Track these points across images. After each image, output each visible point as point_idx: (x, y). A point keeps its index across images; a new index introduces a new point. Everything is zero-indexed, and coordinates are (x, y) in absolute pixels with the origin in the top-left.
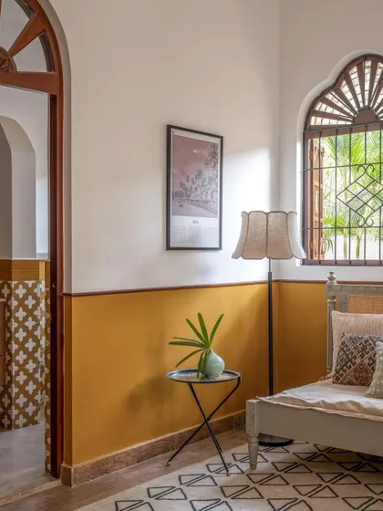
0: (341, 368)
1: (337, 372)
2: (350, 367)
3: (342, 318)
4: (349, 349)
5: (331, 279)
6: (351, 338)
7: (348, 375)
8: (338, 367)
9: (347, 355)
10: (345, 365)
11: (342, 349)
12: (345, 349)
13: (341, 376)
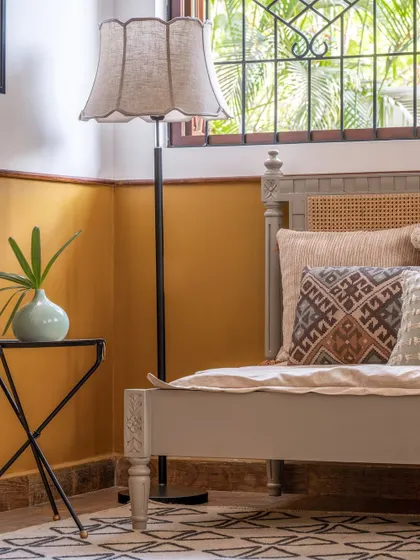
0: (307, 334)
1: (297, 342)
2: (325, 329)
3: (301, 242)
4: (320, 295)
5: (273, 166)
6: (322, 275)
7: (320, 345)
8: (300, 333)
9: (317, 308)
10: (315, 326)
11: (305, 297)
12: (312, 296)
13: (306, 349)
